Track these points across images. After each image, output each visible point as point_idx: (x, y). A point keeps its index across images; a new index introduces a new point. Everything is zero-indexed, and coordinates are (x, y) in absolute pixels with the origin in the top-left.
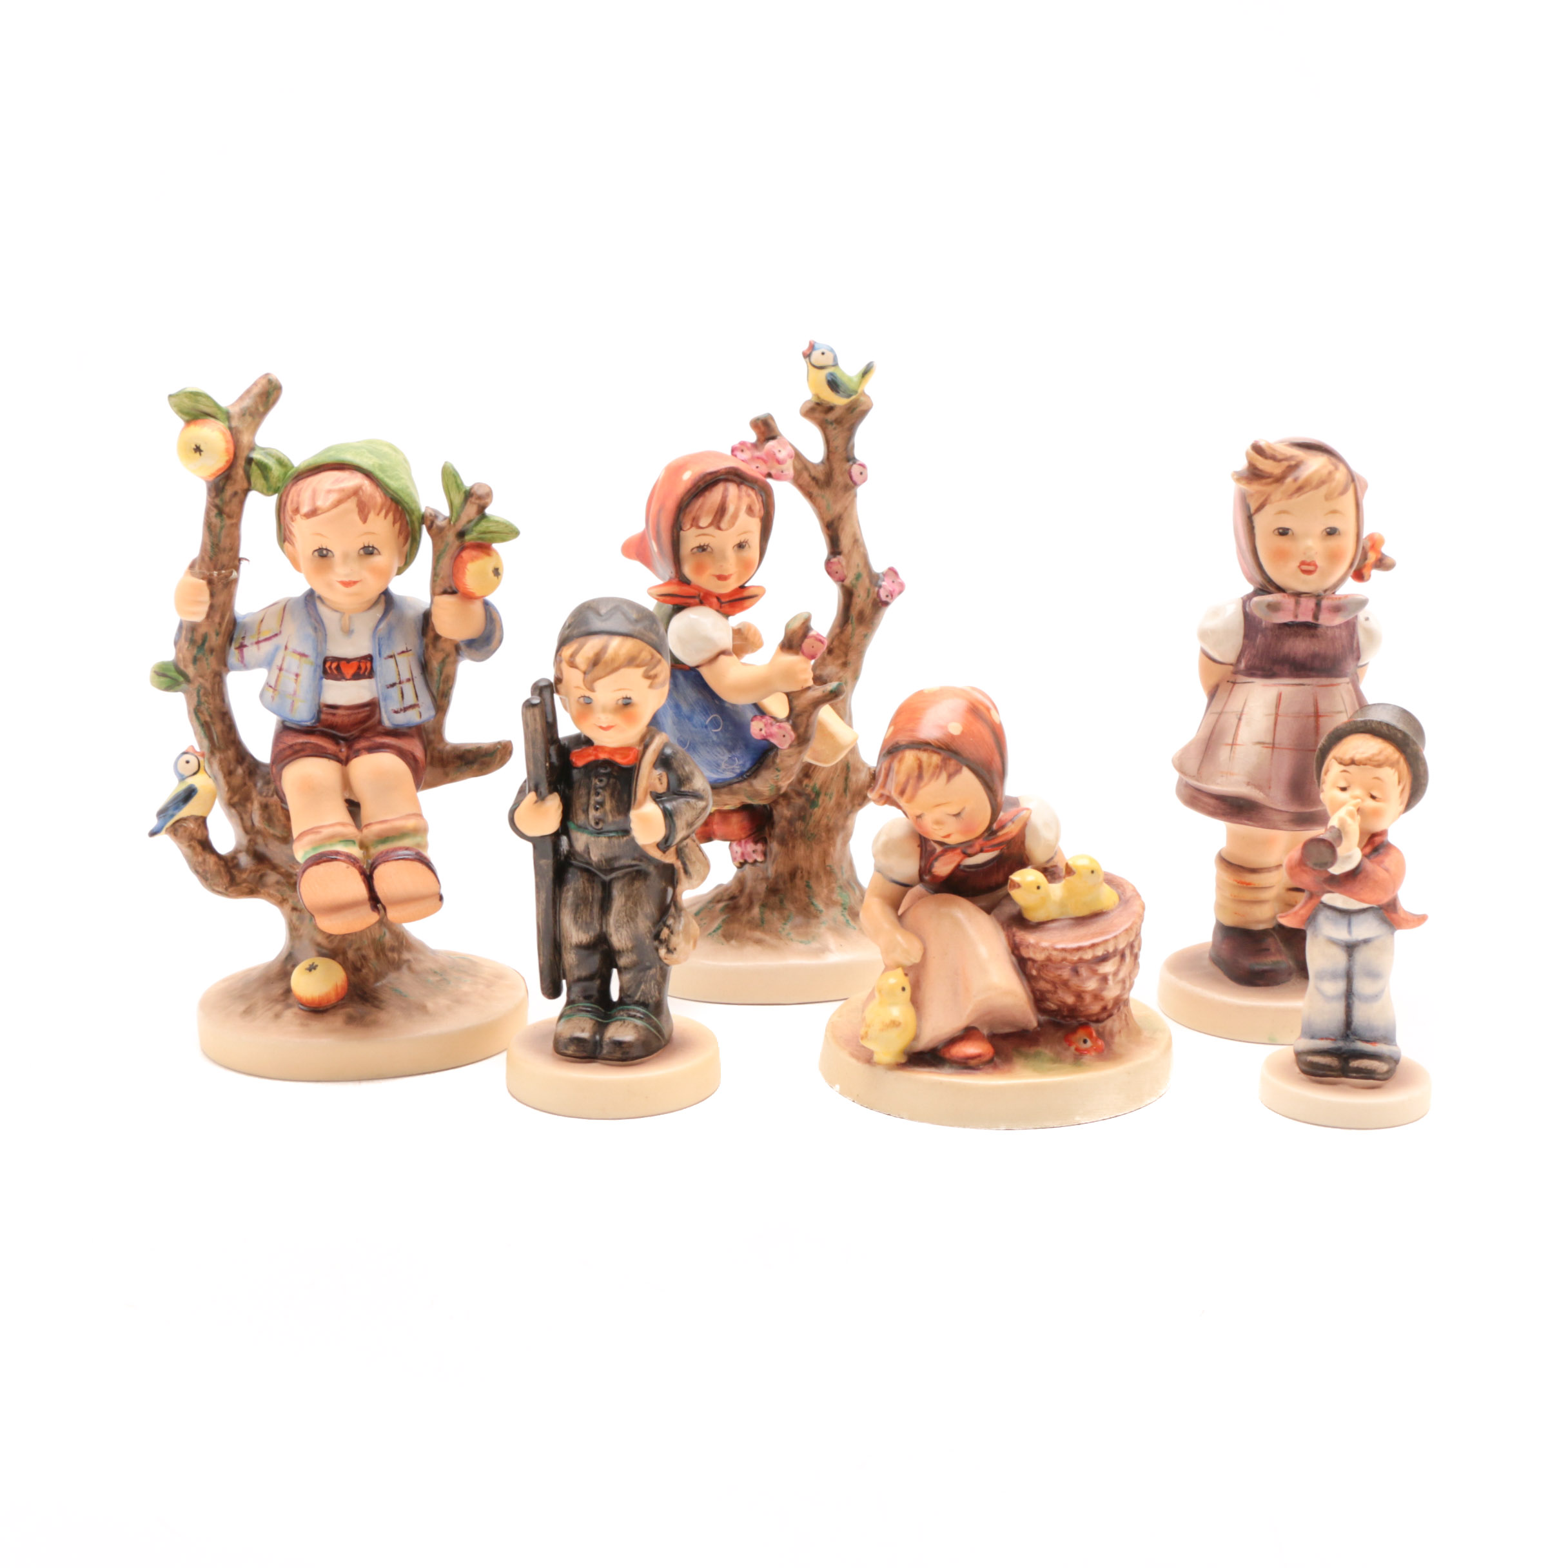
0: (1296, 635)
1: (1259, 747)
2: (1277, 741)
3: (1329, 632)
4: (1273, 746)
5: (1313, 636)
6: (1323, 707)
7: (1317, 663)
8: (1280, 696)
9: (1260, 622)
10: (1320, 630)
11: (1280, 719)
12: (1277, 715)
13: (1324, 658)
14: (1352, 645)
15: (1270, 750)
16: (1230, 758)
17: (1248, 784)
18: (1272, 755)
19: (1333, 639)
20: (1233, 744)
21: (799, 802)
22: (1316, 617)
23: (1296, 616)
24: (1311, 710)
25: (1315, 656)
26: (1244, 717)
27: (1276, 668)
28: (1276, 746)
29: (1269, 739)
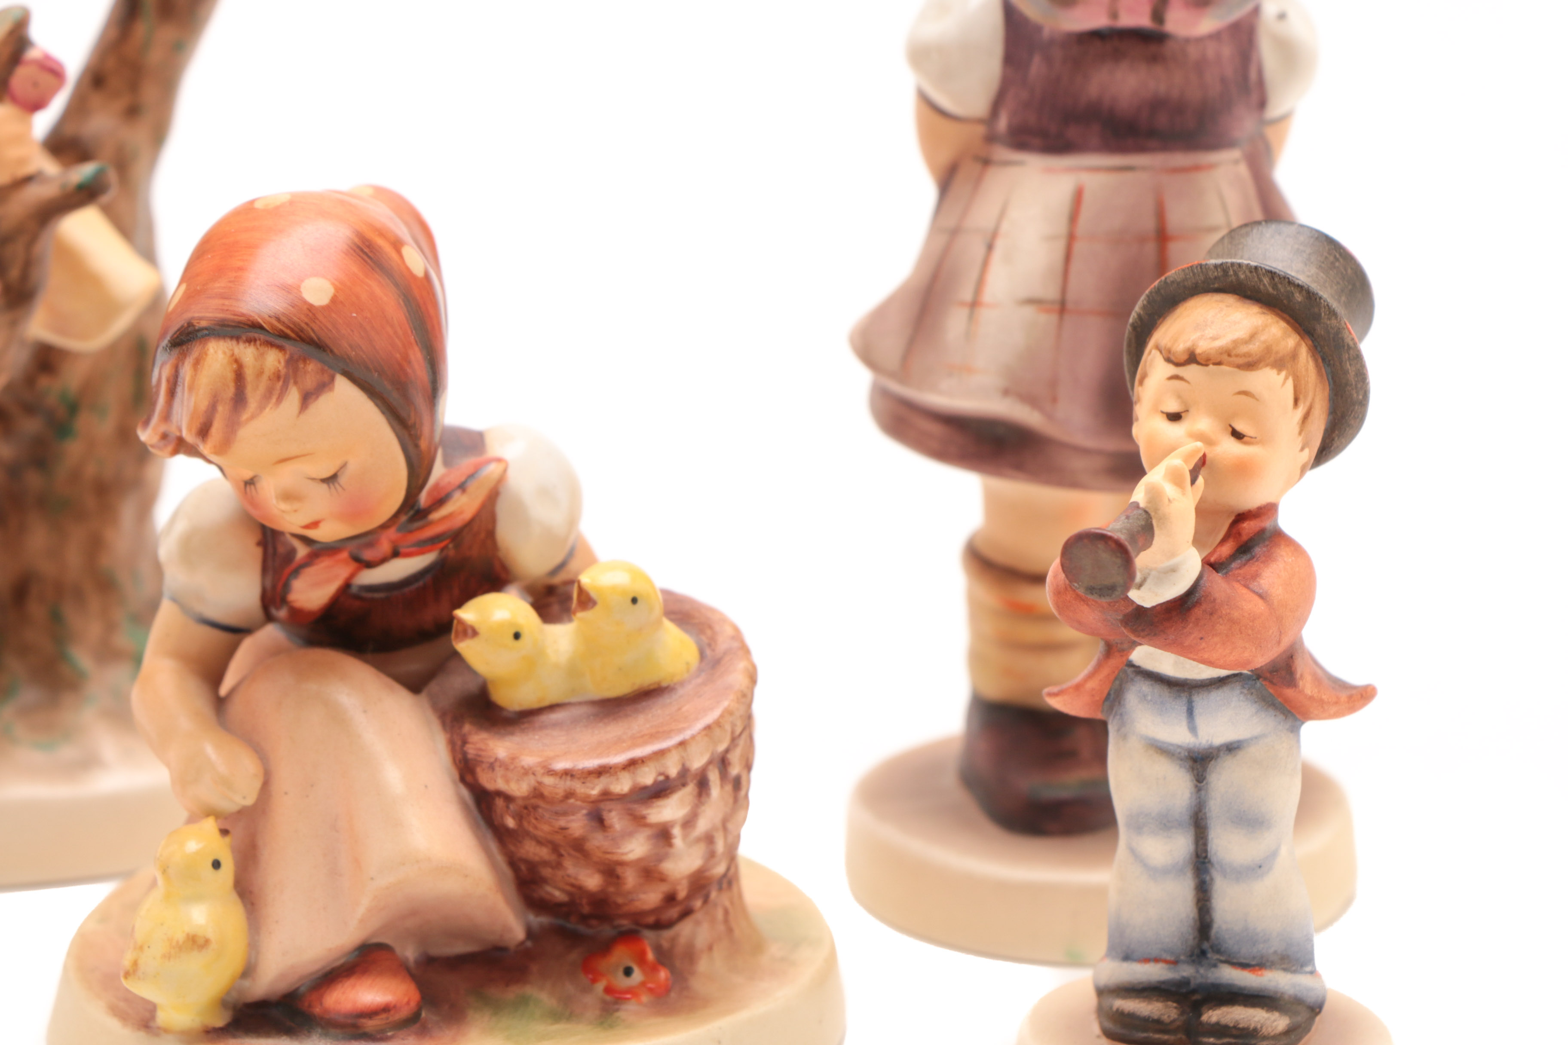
0: (1117, 56)
1: (1029, 312)
2: (1071, 296)
3: (1193, 52)
4: (1062, 307)
5: (1155, 59)
6: (1176, 217)
7: (1162, 120)
8: (1078, 197)
9: (1038, 29)
10: (1169, 47)
11: (1078, 247)
12: (1071, 238)
13: (1178, 108)
14: (1245, 77)
15: (1053, 318)
16: (969, 335)
17: (1006, 392)
18: (1060, 326)
19: (1200, 66)
20: (975, 304)
21: (31, 426)
22: (1158, 15)
23: (1114, 15)
24: (1149, 224)
25: (1157, 104)
26: (1000, 245)
27: (1073, 132)
28: (1070, 305)
29: (1051, 292)
